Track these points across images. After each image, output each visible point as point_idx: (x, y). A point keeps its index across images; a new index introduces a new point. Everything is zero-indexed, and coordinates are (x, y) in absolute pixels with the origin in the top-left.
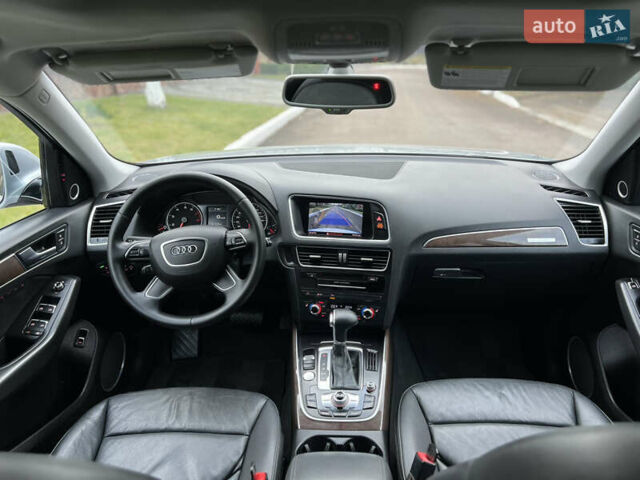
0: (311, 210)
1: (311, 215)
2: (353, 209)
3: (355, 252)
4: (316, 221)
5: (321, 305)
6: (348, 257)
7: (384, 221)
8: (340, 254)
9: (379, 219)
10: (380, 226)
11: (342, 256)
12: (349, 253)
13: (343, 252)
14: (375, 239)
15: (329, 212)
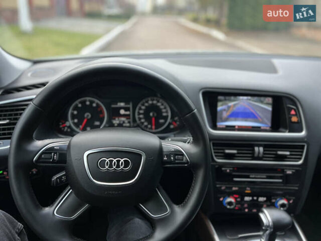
0: (219, 104)
1: (219, 108)
2: (262, 102)
3: (271, 146)
4: (225, 115)
5: (236, 199)
6: (264, 151)
7: (297, 114)
8: (256, 149)
9: (293, 112)
10: (294, 119)
11: (259, 150)
12: (265, 147)
13: (259, 146)
14: (289, 132)
15: (238, 106)
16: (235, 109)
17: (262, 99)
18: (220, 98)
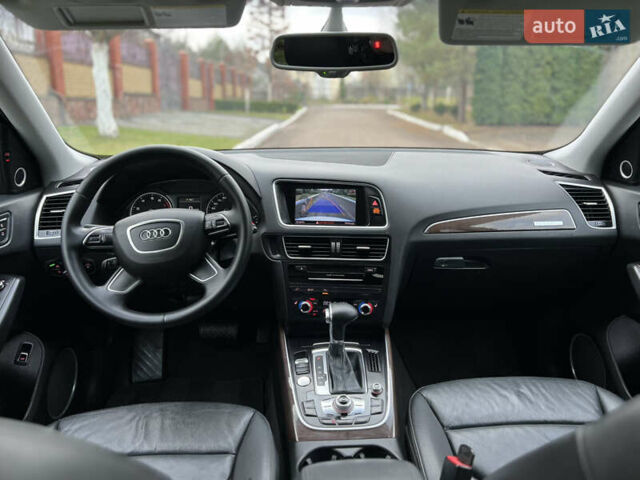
0: (298, 197)
1: (297, 202)
2: (345, 195)
3: (350, 241)
4: (304, 209)
6: (341, 246)
7: (380, 206)
8: (333, 244)
9: (375, 203)
10: (376, 211)
11: (336, 245)
12: (342, 241)
13: (336, 241)
14: (371, 225)
15: (318, 199)
16: (315, 202)
17: (346, 191)
18: (298, 190)
